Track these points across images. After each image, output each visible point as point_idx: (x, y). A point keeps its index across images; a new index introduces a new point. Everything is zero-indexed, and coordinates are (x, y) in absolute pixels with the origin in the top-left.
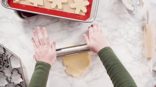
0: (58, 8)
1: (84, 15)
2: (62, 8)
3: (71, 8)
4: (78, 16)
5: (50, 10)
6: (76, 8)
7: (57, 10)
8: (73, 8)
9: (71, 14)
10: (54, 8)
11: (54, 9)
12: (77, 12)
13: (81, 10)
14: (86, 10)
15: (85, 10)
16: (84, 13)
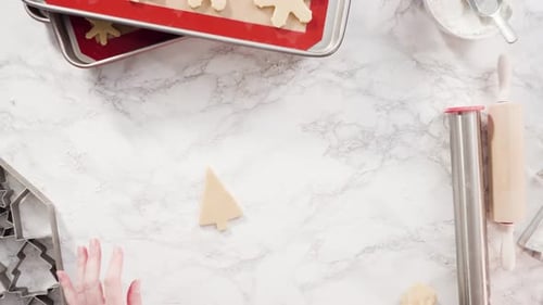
0: (213, 5)
1: (303, 29)
2: (228, 7)
3: (259, 8)
4: (280, 36)
5: (185, 14)
6: (273, 8)
7: (209, 13)
8: (264, 8)
9: (256, 27)
10: (197, 8)
11: (198, 11)
12: (278, 20)
13: (291, 14)
14: (311, 12)
15: (306, 15)
16: (303, 23)
